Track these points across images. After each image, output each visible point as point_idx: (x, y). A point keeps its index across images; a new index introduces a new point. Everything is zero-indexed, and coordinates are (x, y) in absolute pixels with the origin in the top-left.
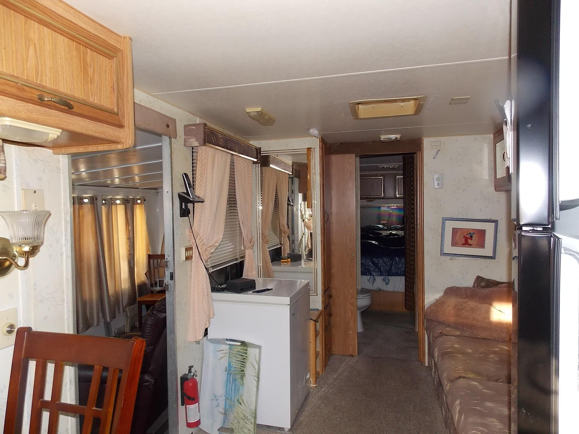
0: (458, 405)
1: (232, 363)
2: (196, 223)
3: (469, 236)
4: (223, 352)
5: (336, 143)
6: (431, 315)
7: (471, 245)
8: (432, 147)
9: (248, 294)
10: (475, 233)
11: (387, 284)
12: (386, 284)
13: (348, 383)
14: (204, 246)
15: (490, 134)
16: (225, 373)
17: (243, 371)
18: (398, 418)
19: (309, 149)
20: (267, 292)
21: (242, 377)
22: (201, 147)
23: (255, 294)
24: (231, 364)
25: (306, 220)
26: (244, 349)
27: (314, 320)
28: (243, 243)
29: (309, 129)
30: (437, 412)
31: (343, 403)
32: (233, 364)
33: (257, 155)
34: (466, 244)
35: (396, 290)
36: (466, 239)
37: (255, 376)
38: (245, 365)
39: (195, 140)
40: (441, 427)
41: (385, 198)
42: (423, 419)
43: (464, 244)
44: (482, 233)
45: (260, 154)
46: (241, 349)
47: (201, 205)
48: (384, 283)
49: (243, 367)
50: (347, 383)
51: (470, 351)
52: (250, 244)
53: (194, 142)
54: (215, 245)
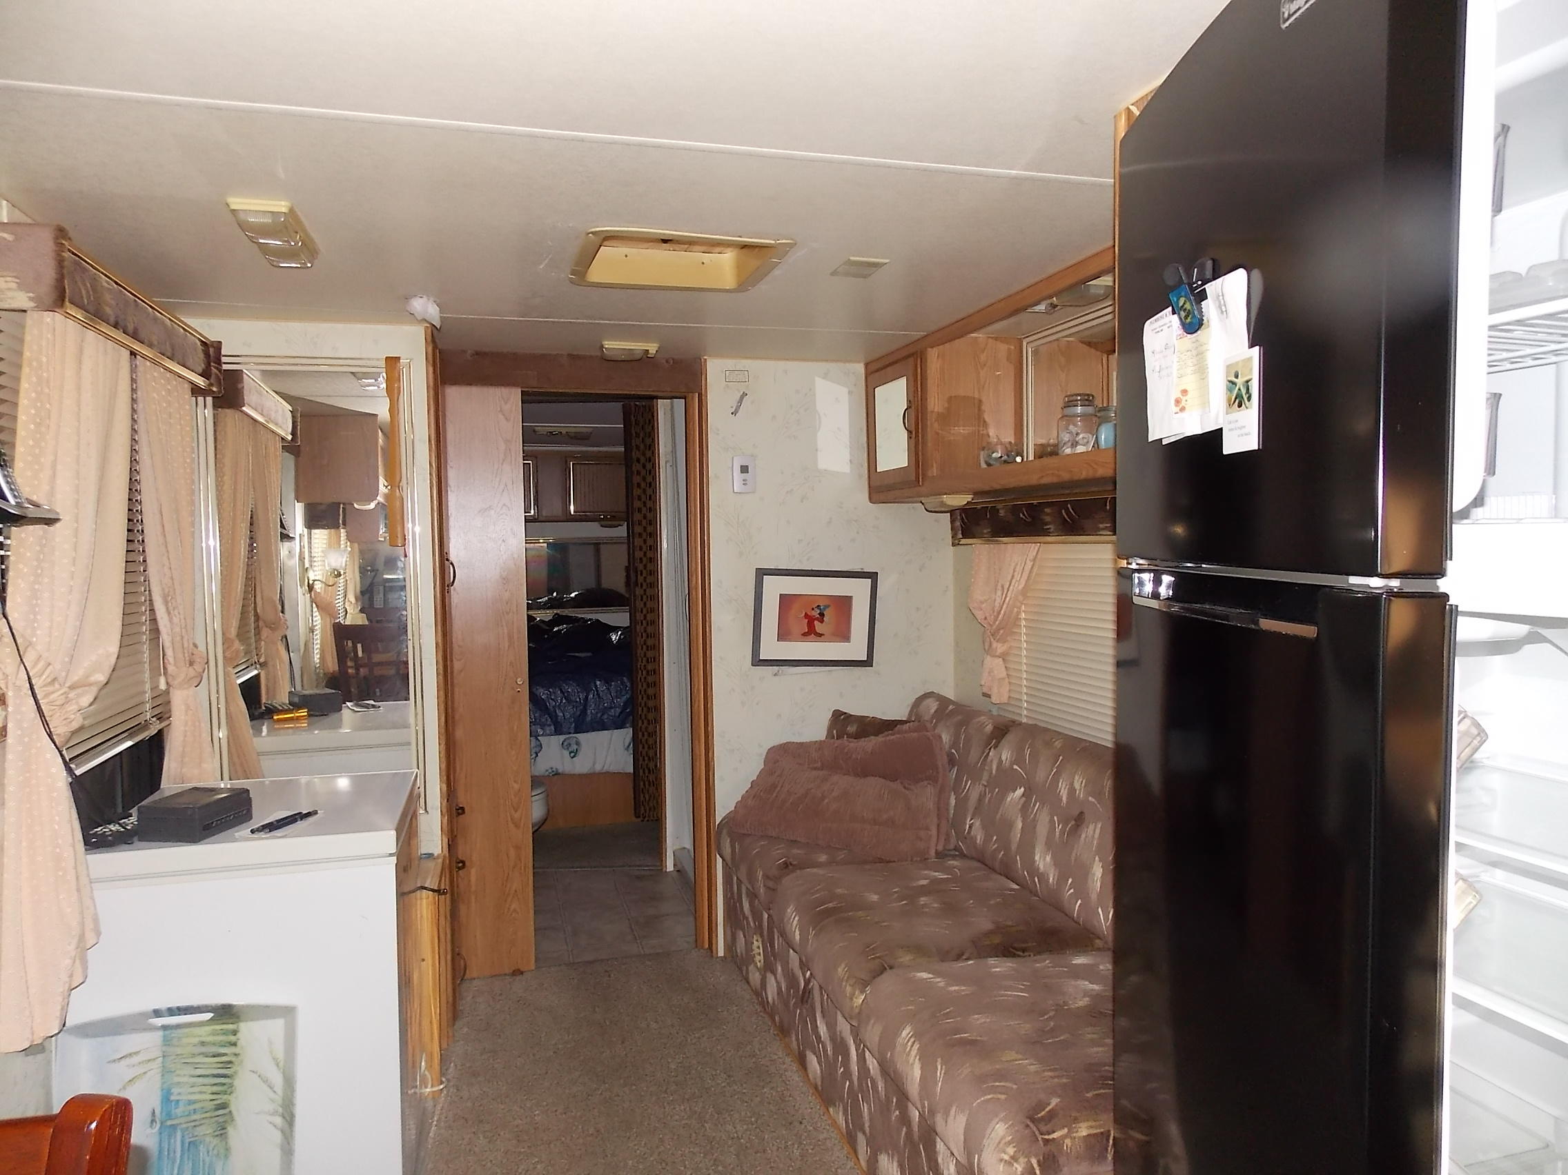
0: (912, 1040)
1: (175, 1090)
2: (19, 600)
3: (816, 613)
4: (135, 1059)
5: (464, 352)
6: (748, 824)
7: (821, 635)
8: (727, 386)
9: (235, 840)
10: (828, 606)
11: (574, 754)
12: (572, 755)
13: (534, 1055)
14: (57, 686)
15: (859, 362)
16: (149, 1131)
17: (223, 1106)
18: (700, 1113)
19: (392, 362)
20: (300, 825)
21: (222, 1132)
22: (36, 315)
23: (262, 835)
24: (172, 1094)
25: (318, 587)
26: (225, 1033)
27: (432, 890)
28: (165, 668)
29: (407, 298)
30: (786, 1070)
31: (538, 1115)
32: (182, 1094)
33: (208, 365)
34: (811, 632)
35: (598, 768)
36: (811, 621)
37: (275, 1113)
38: (231, 1085)
39: (14, 286)
40: (808, 1106)
41: (541, 519)
42: (758, 1099)
43: (804, 634)
44: (843, 604)
45: (219, 362)
46: (214, 1033)
47: (41, 533)
48: (566, 753)
49: (225, 1093)
50: (531, 1055)
51: (875, 898)
52: (191, 669)
53: (10, 294)
54: (92, 679)
